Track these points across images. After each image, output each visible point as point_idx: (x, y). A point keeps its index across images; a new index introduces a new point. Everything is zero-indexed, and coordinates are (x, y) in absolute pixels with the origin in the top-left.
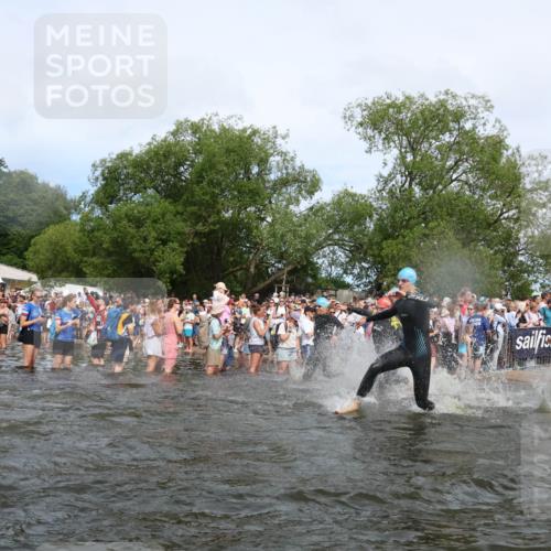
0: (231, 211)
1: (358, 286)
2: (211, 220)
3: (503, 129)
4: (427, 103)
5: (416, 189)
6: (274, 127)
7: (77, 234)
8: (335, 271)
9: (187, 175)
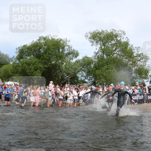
0: (54, 62)
1: (89, 82)
2: (49, 64)
3: (128, 40)
4: (108, 32)
5: (105, 56)
6: (66, 39)
7: (12, 68)
8: (83, 78)
9: (42, 51)
